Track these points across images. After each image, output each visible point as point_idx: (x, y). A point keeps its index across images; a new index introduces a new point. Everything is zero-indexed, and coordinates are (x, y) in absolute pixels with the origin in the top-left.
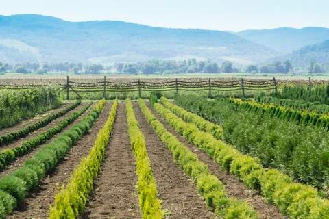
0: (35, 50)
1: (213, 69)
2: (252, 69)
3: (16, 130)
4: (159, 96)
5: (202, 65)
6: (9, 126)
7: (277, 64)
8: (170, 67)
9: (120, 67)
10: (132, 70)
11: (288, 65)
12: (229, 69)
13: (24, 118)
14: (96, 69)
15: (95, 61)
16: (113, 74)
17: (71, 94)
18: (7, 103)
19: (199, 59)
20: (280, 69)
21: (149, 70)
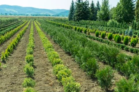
0: (17, 12)
1: (47, 15)
2: (53, 16)
3: (8, 25)
4: (35, 20)
5: (45, 15)
6: (7, 24)
7: (57, 15)
8: (40, 15)
9: (31, 15)
10: (33, 15)
11: (59, 15)
12: (49, 15)
13: (11, 23)
14: (27, 15)
15: (27, 14)
16: (30, 16)
17: (21, 19)
18: (7, 21)
19: (44, 14)
20: (58, 16)
21: (36, 15)
